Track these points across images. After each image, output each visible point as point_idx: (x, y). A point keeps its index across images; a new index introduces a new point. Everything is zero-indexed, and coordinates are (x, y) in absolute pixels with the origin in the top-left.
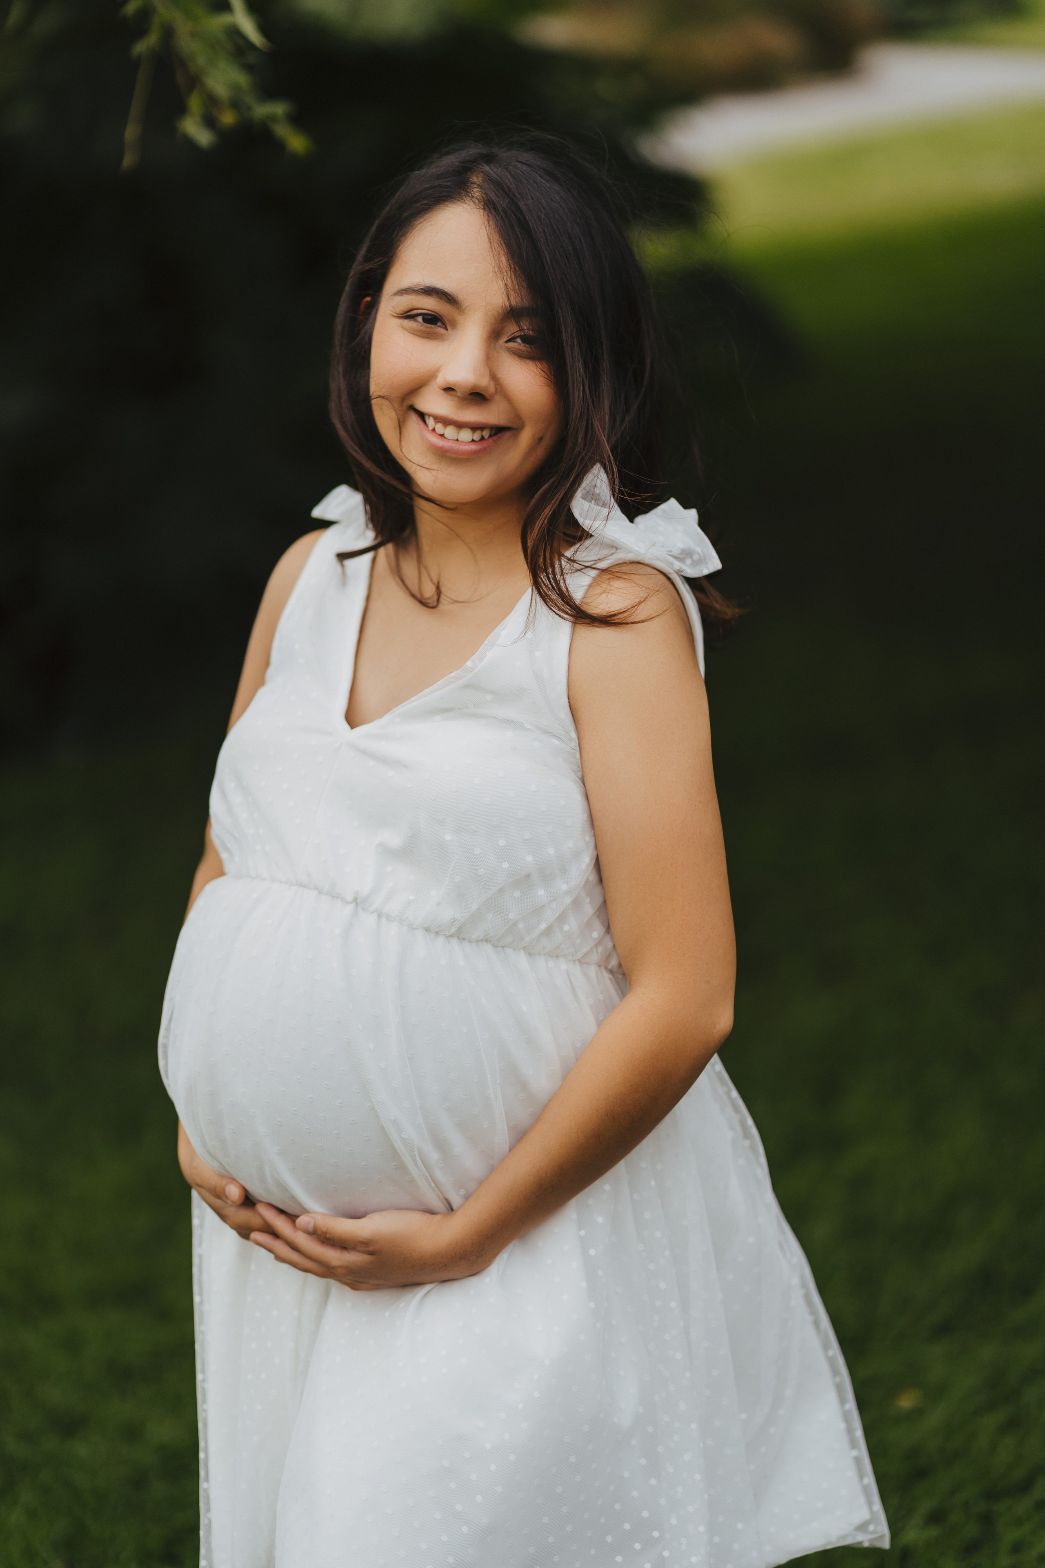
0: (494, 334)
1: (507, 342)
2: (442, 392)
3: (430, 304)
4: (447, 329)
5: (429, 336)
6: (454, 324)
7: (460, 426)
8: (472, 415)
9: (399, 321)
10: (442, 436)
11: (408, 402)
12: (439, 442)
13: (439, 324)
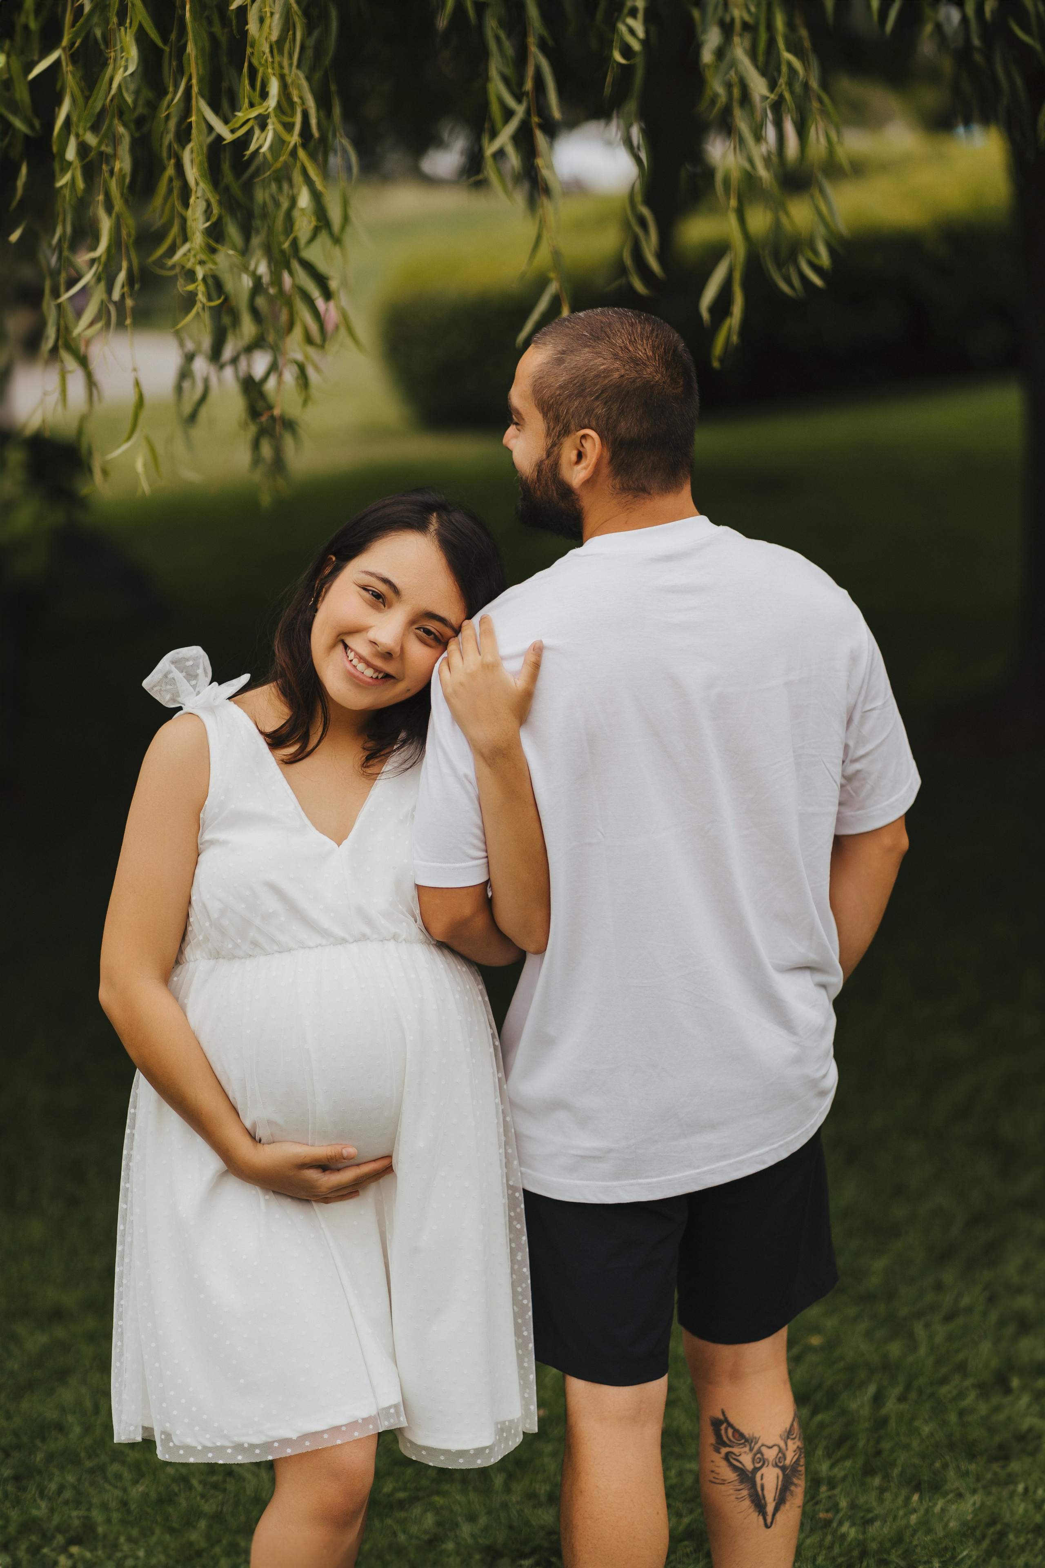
0: (412, 622)
1: (416, 629)
2: (368, 642)
3: (382, 588)
4: (385, 607)
5: (374, 606)
6: (390, 606)
7: (369, 665)
8: (378, 663)
9: (359, 589)
10: (355, 667)
11: (343, 638)
12: (352, 670)
13: (381, 600)
